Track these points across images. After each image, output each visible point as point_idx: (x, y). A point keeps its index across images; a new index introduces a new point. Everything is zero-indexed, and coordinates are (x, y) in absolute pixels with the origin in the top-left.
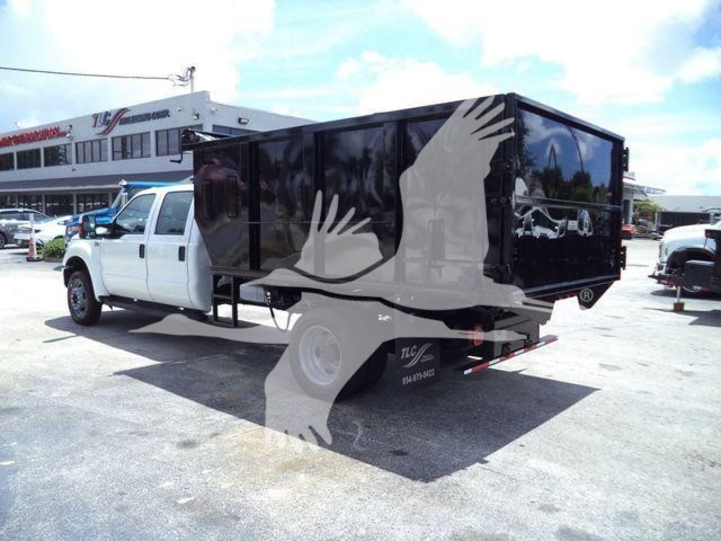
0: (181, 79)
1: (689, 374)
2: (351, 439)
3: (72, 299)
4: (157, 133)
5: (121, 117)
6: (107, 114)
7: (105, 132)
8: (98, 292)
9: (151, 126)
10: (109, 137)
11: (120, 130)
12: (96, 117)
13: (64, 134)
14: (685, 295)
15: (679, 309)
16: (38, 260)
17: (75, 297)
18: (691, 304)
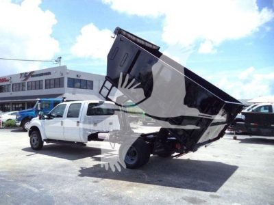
0: (56, 61)
1: (240, 157)
2: (144, 178)
3: (32, 141)
4: (46, 80)
5: (31, 74)
6: (26, 73)
7: (25, 80)
8: (43, 138)
9: (43, 78)
10: (26, 82)
11: (31, 79)
12: (21, 74)
13: (8, 81)
14: (237, 134)
15: (235, 138)
16: (3, 128)
17: (34, 140)
18: (239, 137)
